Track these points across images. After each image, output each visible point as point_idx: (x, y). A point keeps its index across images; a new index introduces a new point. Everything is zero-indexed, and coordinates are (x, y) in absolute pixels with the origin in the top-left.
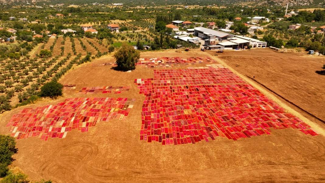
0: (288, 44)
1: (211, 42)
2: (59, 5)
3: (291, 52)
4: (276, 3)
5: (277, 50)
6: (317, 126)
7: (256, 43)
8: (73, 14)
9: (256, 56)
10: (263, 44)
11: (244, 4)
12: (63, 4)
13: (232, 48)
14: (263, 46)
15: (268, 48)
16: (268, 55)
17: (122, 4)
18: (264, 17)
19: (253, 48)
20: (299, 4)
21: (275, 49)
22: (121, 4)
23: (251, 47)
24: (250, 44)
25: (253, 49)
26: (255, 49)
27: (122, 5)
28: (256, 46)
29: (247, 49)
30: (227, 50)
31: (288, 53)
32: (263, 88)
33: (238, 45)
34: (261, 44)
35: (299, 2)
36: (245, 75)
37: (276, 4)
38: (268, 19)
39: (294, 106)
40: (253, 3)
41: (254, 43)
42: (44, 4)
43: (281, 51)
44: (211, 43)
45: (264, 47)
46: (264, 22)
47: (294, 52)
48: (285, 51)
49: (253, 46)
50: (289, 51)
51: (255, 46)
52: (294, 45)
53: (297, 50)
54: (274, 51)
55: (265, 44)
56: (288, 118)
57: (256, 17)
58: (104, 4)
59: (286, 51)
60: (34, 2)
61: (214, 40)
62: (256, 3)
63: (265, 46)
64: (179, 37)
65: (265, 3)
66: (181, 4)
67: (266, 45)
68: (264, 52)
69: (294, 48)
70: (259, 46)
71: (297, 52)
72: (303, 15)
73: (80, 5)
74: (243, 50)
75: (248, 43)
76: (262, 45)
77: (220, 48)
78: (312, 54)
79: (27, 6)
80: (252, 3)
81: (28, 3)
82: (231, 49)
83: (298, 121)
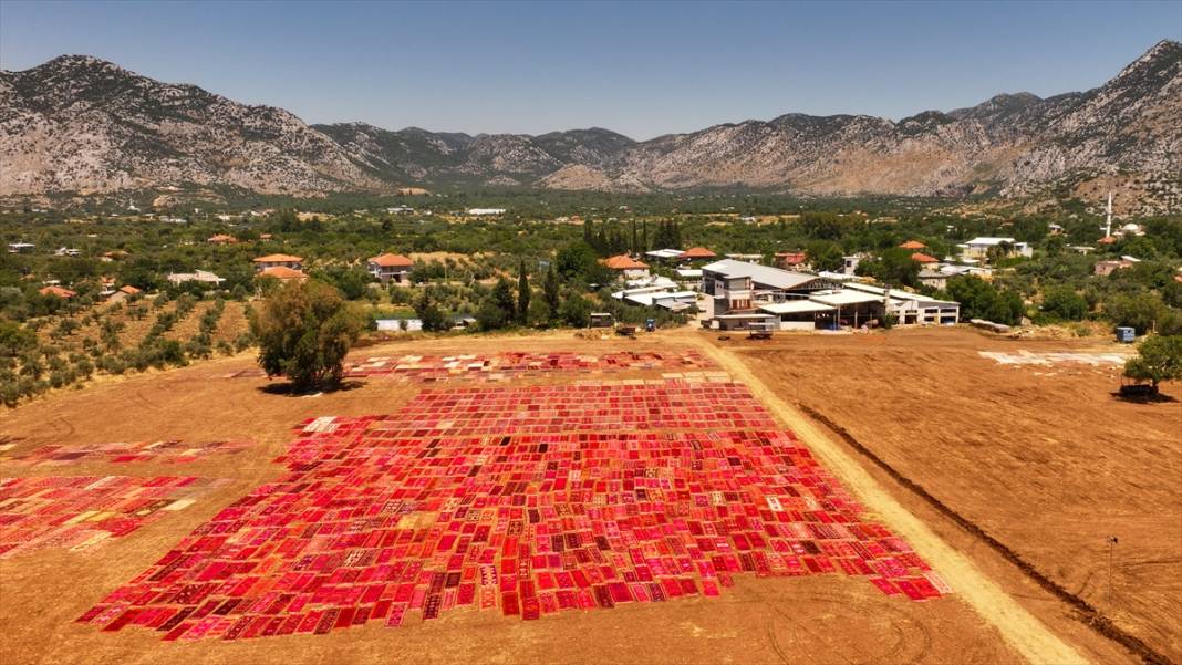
0: (1047, 308)
1: (735, 302)
2: (253, 213)
3: (1050, 336)
4: (1090, 204)
5: (997, 330)
6: (965, 564)
7: (915, 307)
8: (277, 236)
9: (894, 348)
10: (942, 311)
11: (970, 209)
12: (271, 211)
13: (813, 324)
14: (944, 320)
15: (967, 325)
16: (948, 346)
17: (502, 211)
18: (1009, 240)
19: (902, 326)
20: (1174, 210)
21: (989, 327)
22: (497, 211)
23: (896, 320)
24: (887, 310)
25: (902, 329)
26: (909, 330)
27: (500, 215)
28: (915, 317)
29: (874, 327)
30: (793, 331)
31: (1038, 339)
32: (836, 442)
33: (837, 310)
34: (936, 311)
35: (1176, 203)
36: (795, 404)
37: (1092, 209)
38: (1025, 244)
39: (920, 498)
40: (1005, 206)
41: (907, 306)
42: (197, 210)
43: (1012, 334)
44: (735, 306)
45: (950, 324)
46: (1011, 255)
47: (1064, 336)
48: (1027, 335)
49: (902, 319)
50: (1040, 335)
51: (910, 319)
52: (1068, 312)
53: (1074, 331)
54: (982, 335)
55: (954, 311)
56: (854, 539)
57: (979, 240)
58: (431, 210)
59: (1032, 332)
60: (162, 204)
61: (748, 297)
62: (1016, 205)
63: (952, 319)
64: (627, 295)
65: (1048, 206)
66: (733, 212)
67: (957, 315)
68: (938, 339)
69: (1065, 324)
70: (927, 319)
71: (1073, 335)
72: (1166, 233)
73: (337, 215)
74: (856, 331)
75: (881, 305)
76: (939, 315)
77: (762, 320)
78: (1127, 342)
79: (124, 219)
80: (999, 207)
81: (132, 207)
82: (809, 326)
83: (892, 549)
